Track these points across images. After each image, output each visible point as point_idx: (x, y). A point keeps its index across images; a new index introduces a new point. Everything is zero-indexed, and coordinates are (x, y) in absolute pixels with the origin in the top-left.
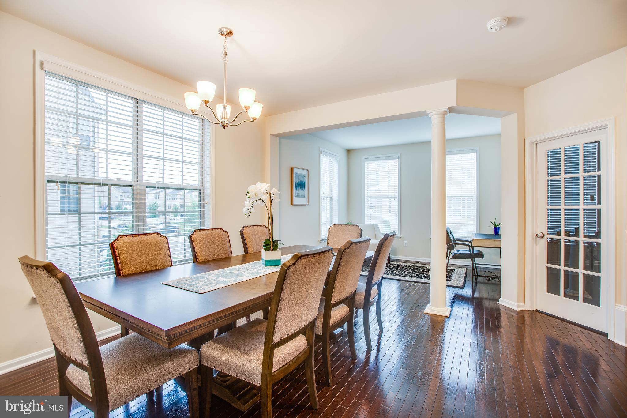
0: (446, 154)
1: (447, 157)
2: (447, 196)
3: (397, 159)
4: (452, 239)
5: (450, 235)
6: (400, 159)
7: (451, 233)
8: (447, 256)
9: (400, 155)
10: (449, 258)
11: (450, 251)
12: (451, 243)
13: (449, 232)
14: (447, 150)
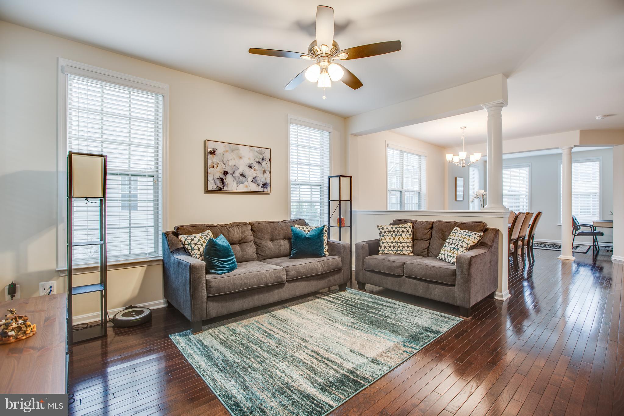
0: (572, 162)
1: (573, 165)
2: (572, 194)
3: (527, 167)
4: (577, 223)
5: (575, 221)
6: (530, 167)
7: (576, 219)
8: (573, 234)
9: (530, 164)
10: (575, 235)
11: (575, 232)
12: (576, 226)
13: (574, 219)
14: (573, 160)
